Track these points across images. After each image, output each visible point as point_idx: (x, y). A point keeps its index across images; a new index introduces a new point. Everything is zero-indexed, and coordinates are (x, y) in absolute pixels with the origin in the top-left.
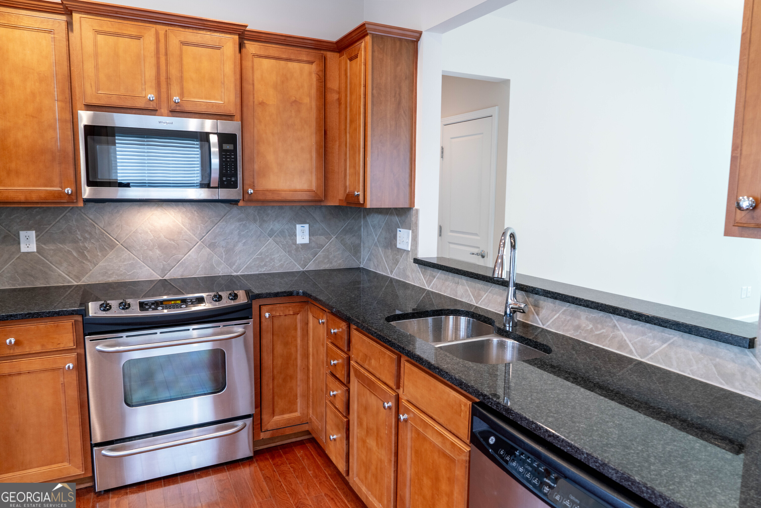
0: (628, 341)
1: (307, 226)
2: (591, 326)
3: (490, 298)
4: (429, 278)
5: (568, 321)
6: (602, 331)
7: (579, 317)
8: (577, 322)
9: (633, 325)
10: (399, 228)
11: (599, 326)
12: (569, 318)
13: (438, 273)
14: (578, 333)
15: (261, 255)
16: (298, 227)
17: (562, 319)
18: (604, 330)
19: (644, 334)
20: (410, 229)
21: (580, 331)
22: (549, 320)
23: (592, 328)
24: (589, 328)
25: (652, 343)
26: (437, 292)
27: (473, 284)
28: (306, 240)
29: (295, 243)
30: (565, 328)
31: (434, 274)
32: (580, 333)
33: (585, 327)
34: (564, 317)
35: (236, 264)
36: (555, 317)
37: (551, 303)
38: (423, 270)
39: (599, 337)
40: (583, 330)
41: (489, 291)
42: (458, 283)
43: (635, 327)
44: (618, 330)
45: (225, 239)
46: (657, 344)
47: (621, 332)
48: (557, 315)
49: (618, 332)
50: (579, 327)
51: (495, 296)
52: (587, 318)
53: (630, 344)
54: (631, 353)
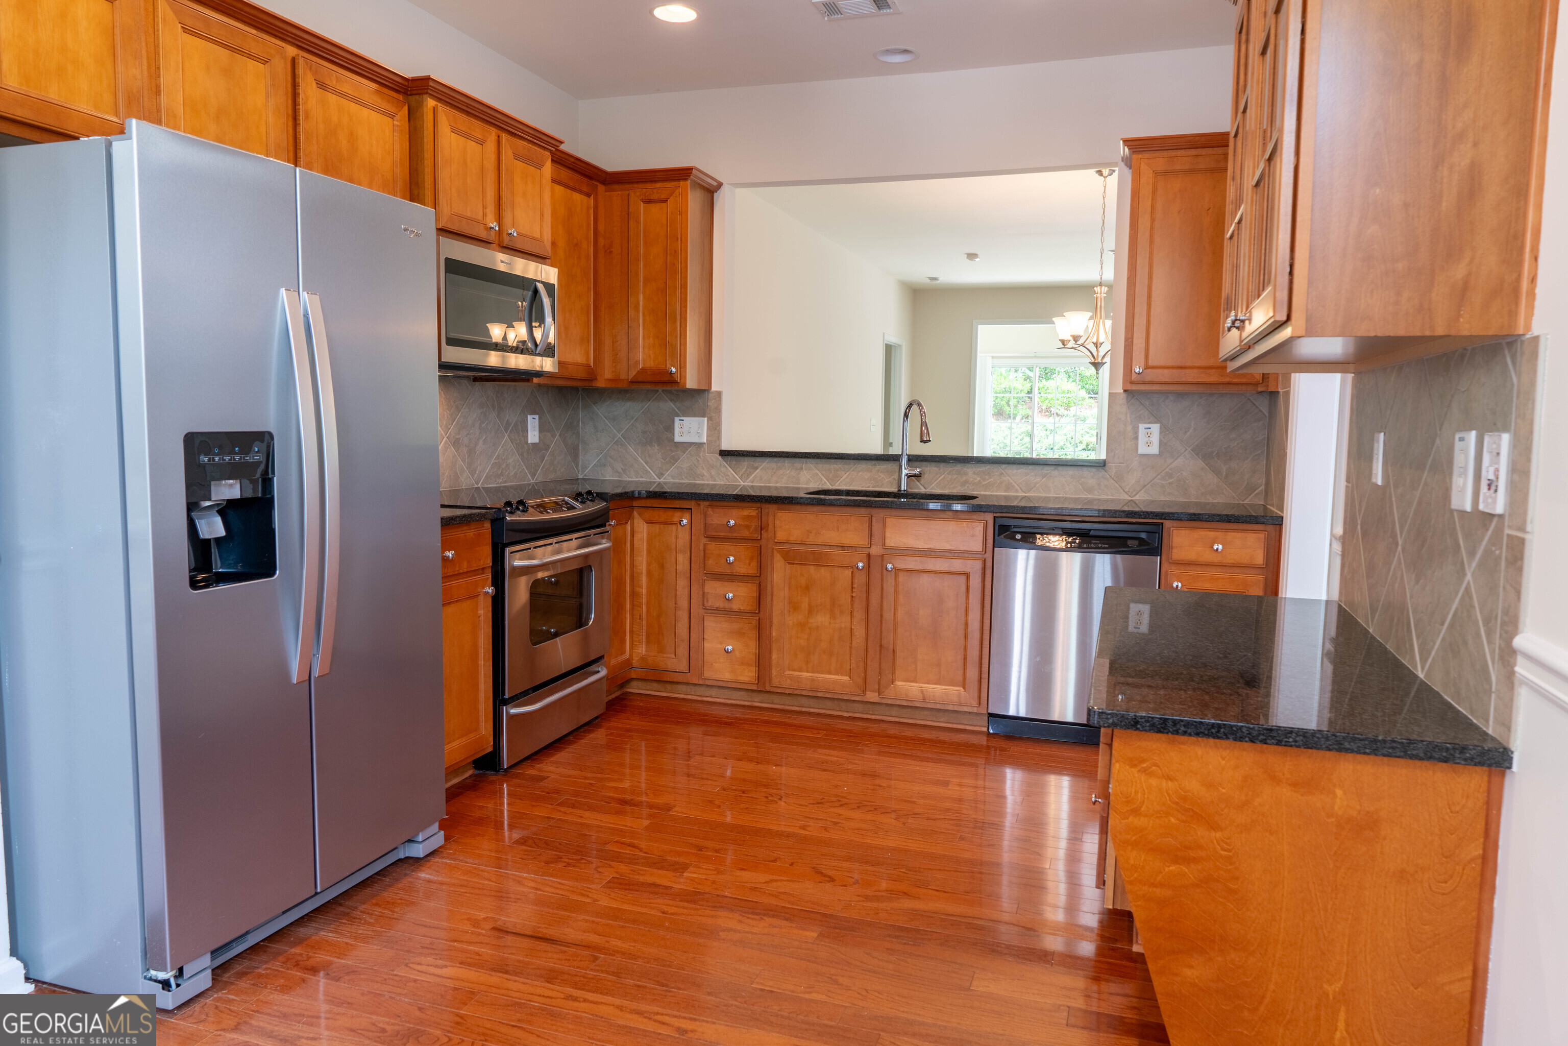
0: (1014, 483)
1: (537, 417)
2: (979, 479)
3: (854, 476)
4: (746, 471)
5: (955, 479)
7: (966, 474)
8: (964, 478)
10: (678, 416)
11: (987, 477)
12: (955, 476)
13: (764, 462)
14: (965, 488)
15: (498, 459)
16: (530, 417)
17: (948, 479)
18: (992, 480)
19: (1028, 474)
20: (704, 416)
21: (967, 485)
22: (933, 483)
23: (980, 480)
25: (1035, 480)
26: (763, 484)
27: (827, 466)
28: (536, 440)
29: (526, 443)
30: (952, 486)
31: (756, 464)
32: (968, 487)
34: (950, 477)
35: (477, 472)
36: (940, 479)
37: (935, 467)
38: (734, 462)
40: (970, 484)
41: (852, 469)
42: (802, 468)
44: (1005, 476)
45: (468, 434)
46: (1038, 480)
47: (1008, 478)
48: (943, 476)
49: (1004, 478)
50: (966, 482)
51: (860, 473)
52: (974, 473)
53: (1015, 485)
54: (1017, 491)
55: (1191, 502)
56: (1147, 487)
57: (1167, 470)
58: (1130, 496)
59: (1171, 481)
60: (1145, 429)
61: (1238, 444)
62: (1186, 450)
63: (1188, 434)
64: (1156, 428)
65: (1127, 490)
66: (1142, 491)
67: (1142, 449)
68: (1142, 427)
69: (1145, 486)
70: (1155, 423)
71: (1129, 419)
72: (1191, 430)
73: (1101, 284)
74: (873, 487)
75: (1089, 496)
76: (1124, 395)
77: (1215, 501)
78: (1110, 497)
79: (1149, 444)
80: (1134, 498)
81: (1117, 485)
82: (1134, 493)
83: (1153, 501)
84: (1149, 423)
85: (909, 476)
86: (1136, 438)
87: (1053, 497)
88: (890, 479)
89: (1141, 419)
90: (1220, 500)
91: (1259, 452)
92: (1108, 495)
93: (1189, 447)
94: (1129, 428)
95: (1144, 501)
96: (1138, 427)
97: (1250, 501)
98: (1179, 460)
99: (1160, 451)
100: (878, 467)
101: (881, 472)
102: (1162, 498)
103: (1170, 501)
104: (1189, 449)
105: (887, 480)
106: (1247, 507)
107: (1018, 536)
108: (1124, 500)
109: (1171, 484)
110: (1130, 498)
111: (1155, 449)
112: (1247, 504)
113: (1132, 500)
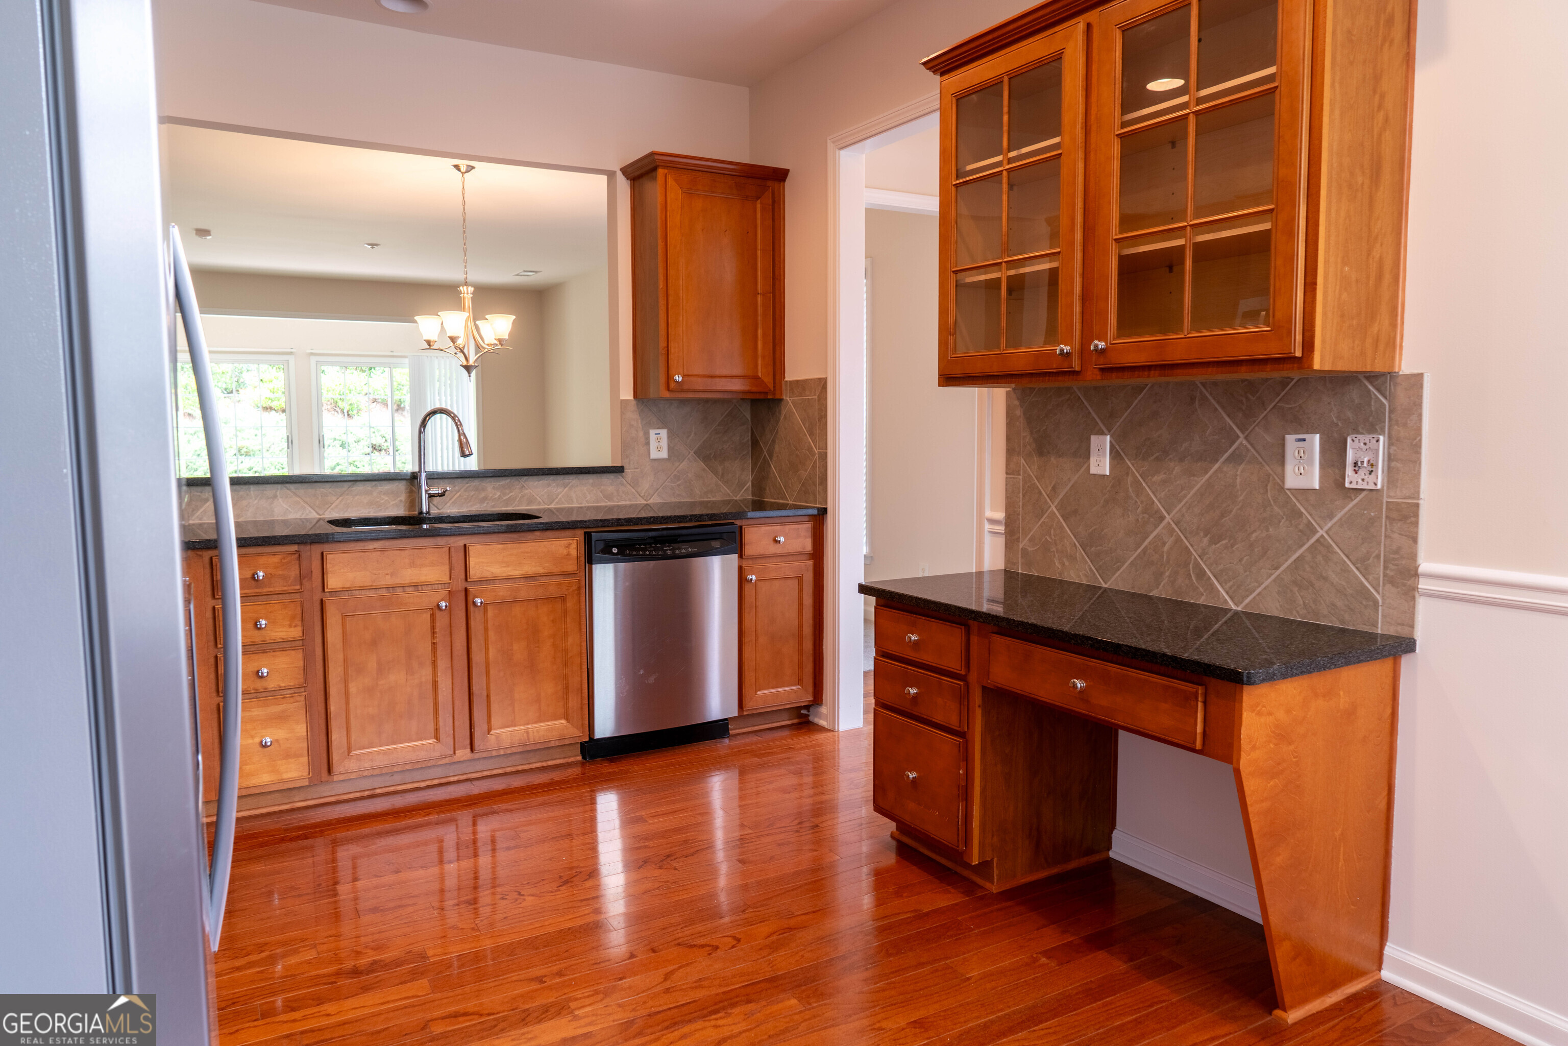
0: (535, 496)
2: (499, 494)
3: (349, 501)
5: (472, 496)
6: (511, 494)
7: (484, 490)
8: (483, 495)
9: (539, 481)
11: (507, 491)
12: (472, 493)
14: (485, 505)
17: (465, 497)
19: (549, 485)
23: (500, 496)
24: (497, 496)
25: (556, 490)
30: (469, 504)
33: (492, 496)
34: (467, 494)
36: (456, 497)
37: (449, 484)
39: (508, 502)
40: (490, 500)
43: (541, 482)
44: (527, 489)
46: (559, 490)
47: (530, 490)
48: (458, 494)
49: (526, 491)
50: (485, 499)
51: (358, 497)
52: (494, 488)
53: (537, 497)
54: (539, 503)
55: (696, 502)
56: (659, 490)
57: (675, 472)
58: (645, 500)
59: (679, 483)
60: (656, 434)
61: (729, 446)
62: (690, 453)
63: (691, 438)
64: (664, 433)
65: (642, 495)
66: (656, 494)
67: (654, 454)
68: (652, 432)
69: (658, 489)
70: (662, 428)
71: (640, 425)
72: (692, 435)
73: (466, 284)
74: (374, 513)
75: (609, 504)
76: (634, 402)
77: (714, 499)
78: (628, 503)
79: (659, 449)
80: (649, 502)
81: (634, 491)
82: (649, 497)
83: (665, 503)
84: (658, 429)
85: (431, 496)
86: (648, 444)
87: (576, 507)
88: (396, 501)
89: (648, 425)
90: (718, 498)
91: (745, 452)
92: (626, 501)
93: (692, 450)
94: (641, 434)
95: (657, 504)
96: (649, 433)
97: (741, 496)
98: (684, 463)
99: (669, 455)
100: (380, 488)
101: (384, 494)
102: (673, 500)
103: (679, 502)
104: (692, 452)
105: (392, 503)
106: (739, 502)
107: (615, 550)
108: (641, 504)
109: (679, 485)
110: (645, 502)
111: (664, 454)
112: (740, 500)
113: (647, 504)
